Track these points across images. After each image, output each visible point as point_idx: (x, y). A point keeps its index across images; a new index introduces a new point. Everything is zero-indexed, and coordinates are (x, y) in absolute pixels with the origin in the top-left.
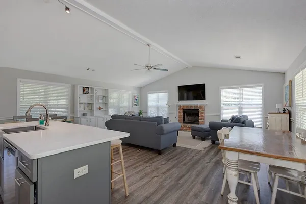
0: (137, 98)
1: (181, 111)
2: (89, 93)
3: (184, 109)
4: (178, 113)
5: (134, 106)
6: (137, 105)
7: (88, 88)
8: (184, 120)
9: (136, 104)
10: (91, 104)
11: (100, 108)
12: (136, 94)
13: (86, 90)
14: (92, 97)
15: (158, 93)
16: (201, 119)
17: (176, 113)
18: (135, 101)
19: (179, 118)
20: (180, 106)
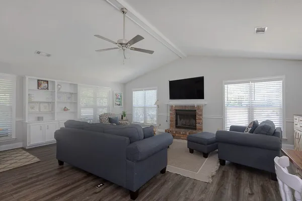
0: (120, 98)
1: (174, 112)
2: (48, 88)
3: (176, 110)
4: (169, 115)
5: (115, 107)
6: (120, 105)
7: (48, 81)
8: (176, 124)
9: (118, 103)
10: (51, 104)
11: (65, 109)
12: (118, 91)
13: (44, 85)
14: (53, 93)
15: (145, 90)
16: (199, 123)
17: (167, 115)
18: (118, 100)
19: (171, 121)
20: (172, 106)
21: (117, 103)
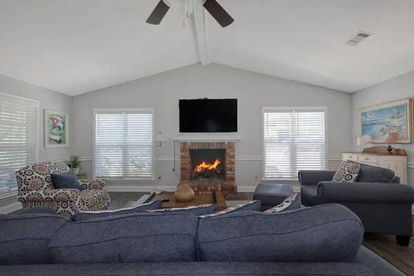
0: (62, 125)
3: (192, 150)
4: (178, 159)
5: (50, 145)
6: (60, 142)
9: (58, 138)
12: (56, 110)
15: (127, 113)
16: (231, 170)
17: (174, 158)
18: (56, 130)
19: (182, 169)
20: (184, 144)
21: (54, 137)
